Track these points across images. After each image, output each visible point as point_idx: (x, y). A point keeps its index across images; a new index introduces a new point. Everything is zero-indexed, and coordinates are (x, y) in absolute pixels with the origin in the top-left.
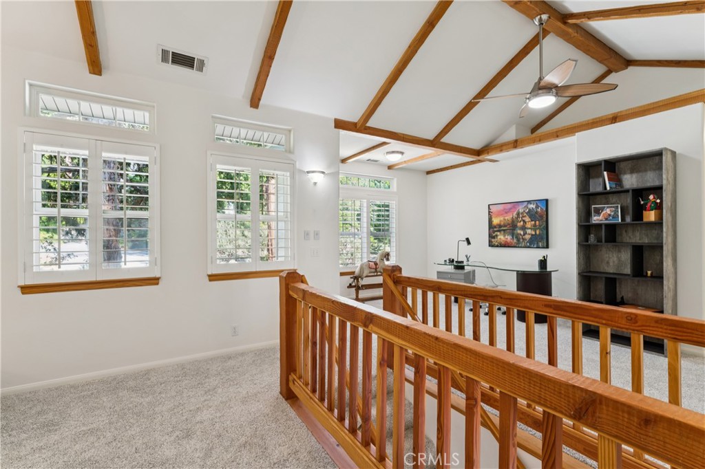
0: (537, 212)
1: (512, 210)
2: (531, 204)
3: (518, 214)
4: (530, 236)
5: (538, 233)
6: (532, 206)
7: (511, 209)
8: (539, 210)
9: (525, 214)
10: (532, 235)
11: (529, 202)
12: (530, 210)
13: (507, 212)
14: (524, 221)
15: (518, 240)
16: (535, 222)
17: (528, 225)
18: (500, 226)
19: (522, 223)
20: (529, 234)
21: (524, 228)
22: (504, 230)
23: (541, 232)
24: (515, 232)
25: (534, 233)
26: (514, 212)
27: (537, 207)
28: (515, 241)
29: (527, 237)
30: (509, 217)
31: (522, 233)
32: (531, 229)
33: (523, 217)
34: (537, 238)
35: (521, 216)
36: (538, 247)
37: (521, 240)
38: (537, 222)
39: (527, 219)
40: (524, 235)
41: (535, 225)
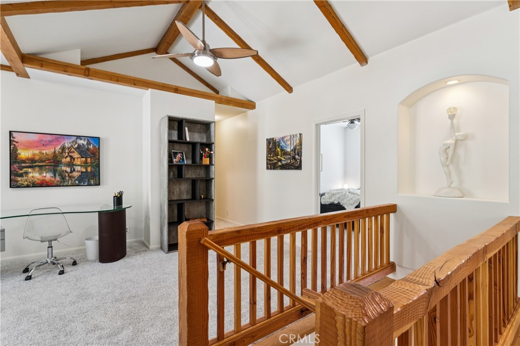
0: (88, 149)
1: (54, 143)
2: (81, 139)
3: (63, 149)
4: (80, 173)
5: (89, 169)
6: (81, 142)
7: (52, 141)
8: (91, 147)
9: (73, 150)
10: (82, 172)
11: (79, 137)
12: (79, 145)
13: (45, 145)
14: (71, 157)
15: (63, 178)
16: (86, 158)
17: (78, 162)
18: (32, 160)
19: (68, 159)
20: (78, 171)
21: (71, 164)
22: (40, 167)
23: (93, 169)
24: (59, 168)
25: (84, 170)
26: (57, 145)
27: (89, 144)
28: (58, 178)
29: (76, 174)
30: (48, 151)
31: (68, 170)
32: (81, 166)
33: (70, 152)
34: (88, 176)
35: (67, 151)
36: (89, 185)
37: (67, 178)
38: (89, 160)
39: (76, 155)
40: (71, 172)
41: (86, 162)
